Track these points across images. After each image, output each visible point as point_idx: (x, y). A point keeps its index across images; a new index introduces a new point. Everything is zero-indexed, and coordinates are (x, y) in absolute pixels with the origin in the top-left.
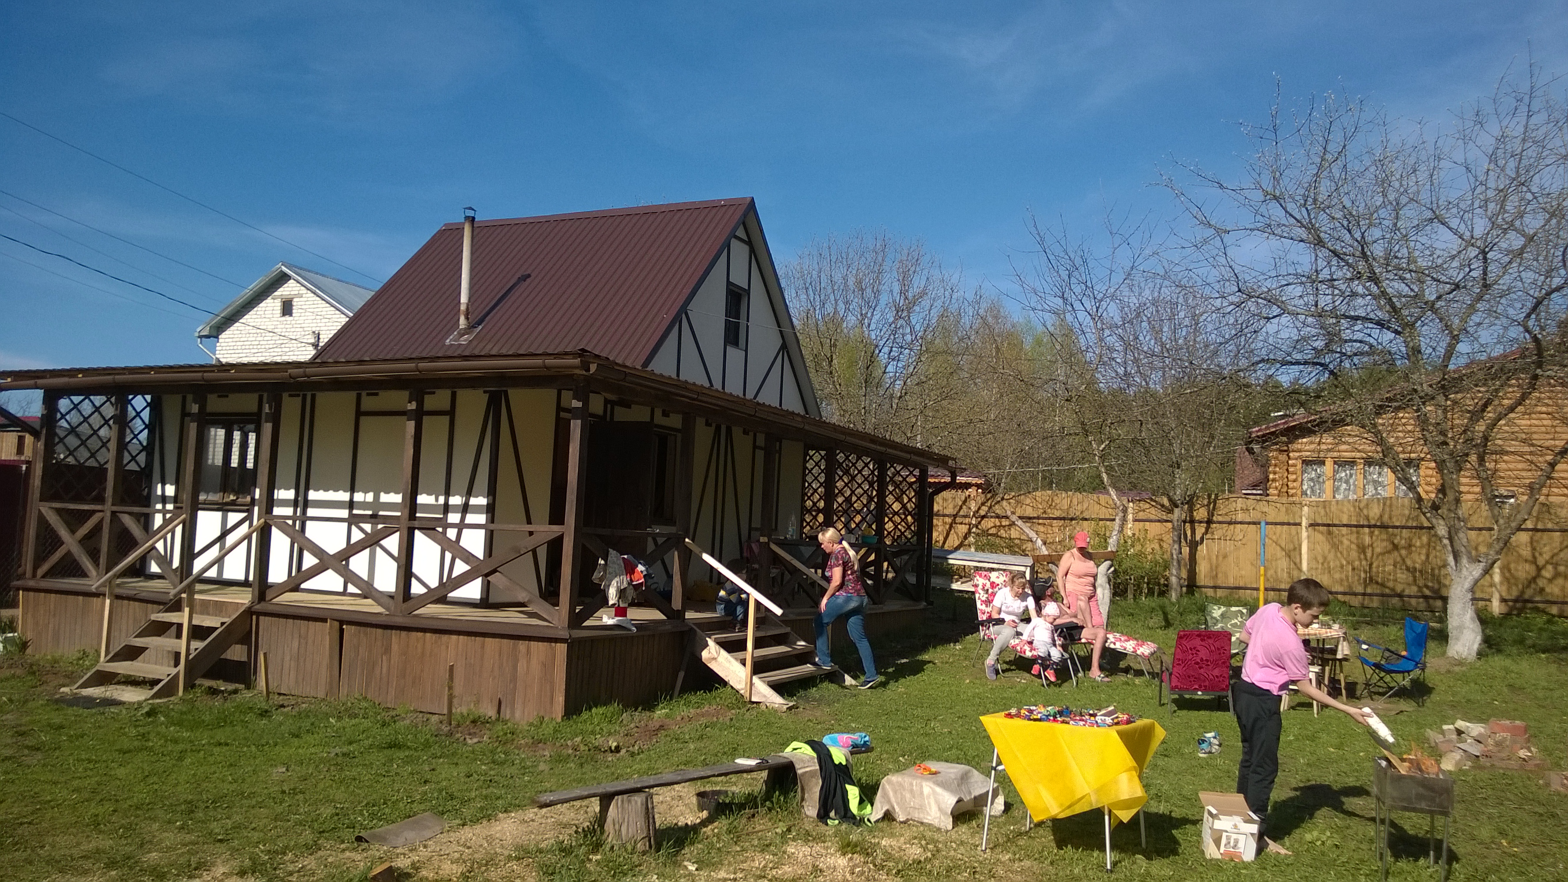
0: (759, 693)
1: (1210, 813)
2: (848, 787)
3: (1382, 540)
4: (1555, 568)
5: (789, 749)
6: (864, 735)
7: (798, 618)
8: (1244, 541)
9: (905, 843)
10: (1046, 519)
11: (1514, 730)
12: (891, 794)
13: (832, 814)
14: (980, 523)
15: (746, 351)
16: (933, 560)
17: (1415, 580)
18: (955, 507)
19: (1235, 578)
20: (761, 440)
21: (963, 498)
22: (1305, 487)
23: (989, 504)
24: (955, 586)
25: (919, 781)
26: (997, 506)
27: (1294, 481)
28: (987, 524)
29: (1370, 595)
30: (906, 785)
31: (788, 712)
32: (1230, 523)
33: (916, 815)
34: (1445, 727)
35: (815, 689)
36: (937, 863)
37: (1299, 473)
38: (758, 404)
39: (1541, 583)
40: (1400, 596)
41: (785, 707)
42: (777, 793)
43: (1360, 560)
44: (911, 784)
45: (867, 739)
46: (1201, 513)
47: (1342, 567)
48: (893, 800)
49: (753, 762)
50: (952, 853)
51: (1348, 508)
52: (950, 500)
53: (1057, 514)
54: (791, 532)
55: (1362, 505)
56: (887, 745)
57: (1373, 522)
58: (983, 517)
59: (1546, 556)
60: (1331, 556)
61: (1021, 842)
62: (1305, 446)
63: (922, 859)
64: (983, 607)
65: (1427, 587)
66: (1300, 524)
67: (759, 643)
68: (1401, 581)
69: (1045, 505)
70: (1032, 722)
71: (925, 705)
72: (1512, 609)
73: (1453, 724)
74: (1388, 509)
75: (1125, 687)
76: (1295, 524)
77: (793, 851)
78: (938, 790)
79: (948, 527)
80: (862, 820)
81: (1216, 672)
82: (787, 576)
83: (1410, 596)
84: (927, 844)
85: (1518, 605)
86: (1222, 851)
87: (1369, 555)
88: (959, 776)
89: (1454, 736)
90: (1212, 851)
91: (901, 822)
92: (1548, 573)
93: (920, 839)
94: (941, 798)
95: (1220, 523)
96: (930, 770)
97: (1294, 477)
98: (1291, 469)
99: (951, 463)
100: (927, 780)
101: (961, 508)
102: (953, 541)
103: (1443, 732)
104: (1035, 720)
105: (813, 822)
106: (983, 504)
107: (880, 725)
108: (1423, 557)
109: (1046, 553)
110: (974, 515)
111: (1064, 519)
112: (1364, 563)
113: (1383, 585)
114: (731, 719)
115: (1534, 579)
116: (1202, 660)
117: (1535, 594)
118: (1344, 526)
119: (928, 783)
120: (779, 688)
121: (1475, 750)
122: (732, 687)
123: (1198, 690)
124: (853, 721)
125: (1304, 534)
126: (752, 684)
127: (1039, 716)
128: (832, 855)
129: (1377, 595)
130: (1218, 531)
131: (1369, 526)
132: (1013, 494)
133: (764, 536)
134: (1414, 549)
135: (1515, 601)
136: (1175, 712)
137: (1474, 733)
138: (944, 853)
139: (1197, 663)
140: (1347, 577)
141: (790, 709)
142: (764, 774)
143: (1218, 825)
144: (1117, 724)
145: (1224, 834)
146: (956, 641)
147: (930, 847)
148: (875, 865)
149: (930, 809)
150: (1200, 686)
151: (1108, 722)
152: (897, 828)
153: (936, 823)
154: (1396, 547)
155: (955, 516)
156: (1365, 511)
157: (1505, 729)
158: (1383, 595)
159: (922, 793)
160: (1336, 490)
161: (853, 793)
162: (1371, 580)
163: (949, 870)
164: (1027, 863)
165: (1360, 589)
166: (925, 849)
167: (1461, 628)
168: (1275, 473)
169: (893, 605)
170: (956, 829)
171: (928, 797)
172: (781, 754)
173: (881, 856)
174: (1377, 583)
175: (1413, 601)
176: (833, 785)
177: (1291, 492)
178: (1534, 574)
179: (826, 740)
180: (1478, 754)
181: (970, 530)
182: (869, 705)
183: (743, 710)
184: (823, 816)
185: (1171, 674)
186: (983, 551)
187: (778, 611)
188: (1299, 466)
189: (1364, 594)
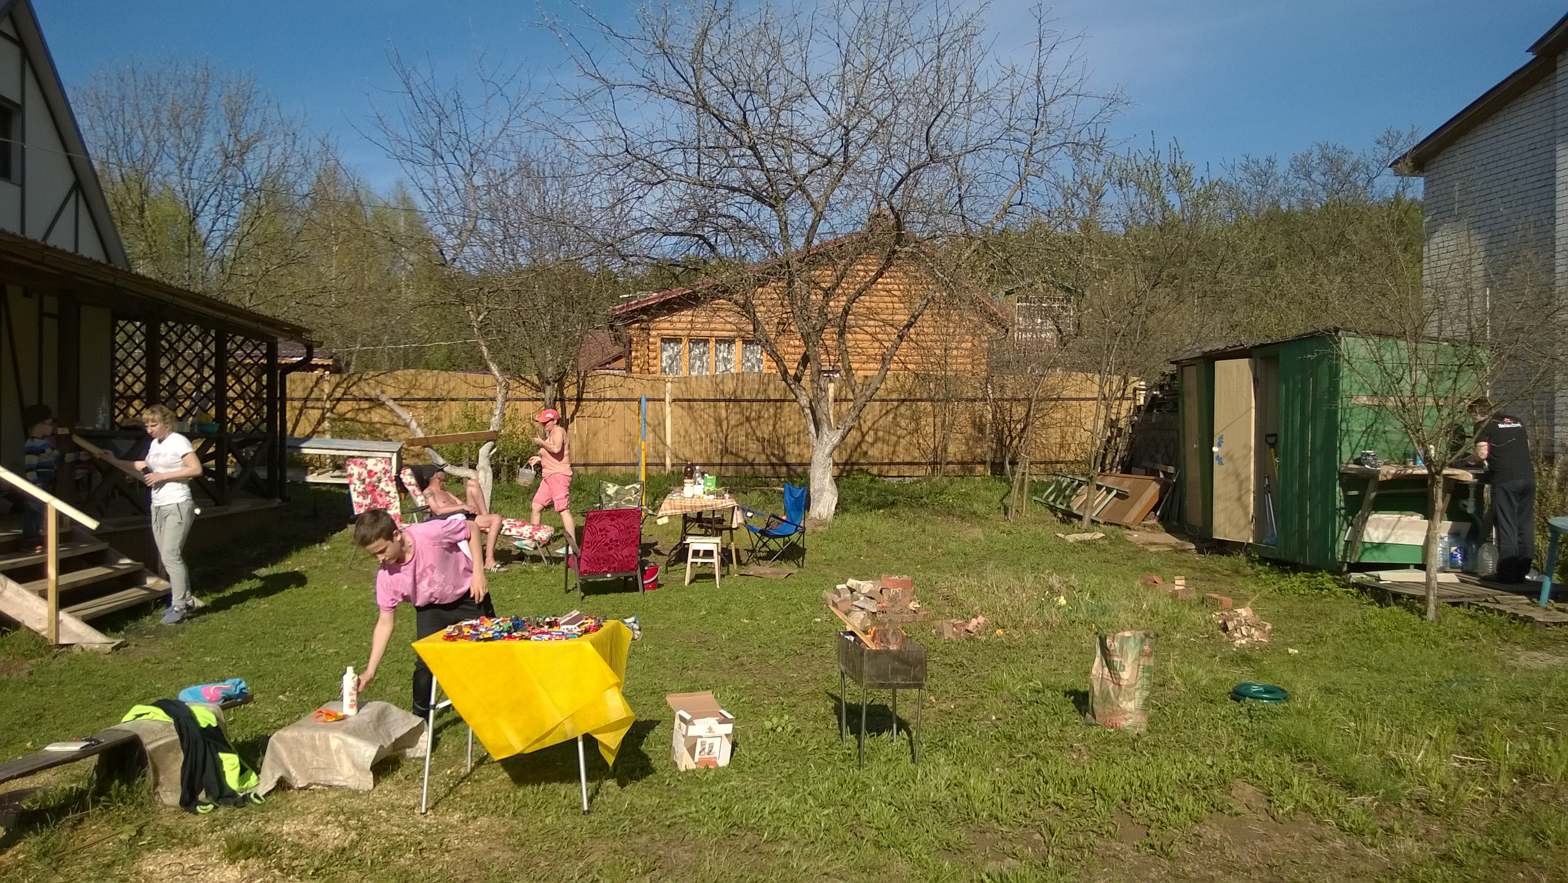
0: (70, 632)
1: (682, 719)
2: (222, 756)
3: (736, 413)
4: (876, 434)
5: (129, 717)
6: (238, 680)
7: (118, 529)
8: (612, 418)
9: (316, 824)
10: (410, 400)
11: (905, 585)
12: (284, 754)
13: (202, 796)
14: (334, 407)
15: (22, 186)
16: (288, 451)
17: (764, 449)
18: (304, 389)
19: (605, 455)
20: (51, 304)
21: (314, 380)
22: (664, 364)
23: (345, 385)
24: (311, 478)
25: (323, 733)
26: (354, 388)
27: (655, 358)
28: (343, 407)
29: (727, 465)
30: (305, 740)
31: (114, 653)
32: (599, 400)
33: (322, 778)
34: (839, 587)
35: (148, 618)
36: (367, 846)
37: (659, 350)
38: (47, 248)
39: (864, 447)
40: (752, 464)
41: (110, 647)
42: (117, 782)
43: (717, 433)
44: (313, 738)
45: (243, 685)
46: (571, 392)
47: (701, 439)
48: (287, 761)
49: (74, 747)
50: (384, 827)
51: (707, 385)
52: (299, 382)
53: (422, 394)
54: (101, 422)
55: (718, 380)
56: (260, 681)
57: (728, 397)
58: (339, 400)
59: (869, 424)
60: (692, 430)
61: (466, 791)
62: (664, 325)
63: (346, 845)
64: (360, 500)
65: (774, 455)
66: (664, 400)
67: (64, 567)
68: (753, 451)
70: (482, 643)
71: (298, 622)
72: (842, 471)
73: (845, 583)
74: (740, 384)
75: (524, 575)
76: (659, 400)
77: (151, 868)
78: (351, 740)
79: (297, 412)
80: (246, 798)
81: (626, 552)
82: (98, 477)
83: (759, 464)
84: (348, 819)
85: (848, 468)
86: (696, 760)
87: (725, 427)
88: (375, 717)
89: (848, 595)
90: (685, 762)
91: (301, 789)
92: (869, 439)
93: (337, 815)
94: (355, 750)
95: (590, 400)
96: (336, 716)
97: (654, 354)
98: (651, 347)
99: (305, 335)
100: (334, 729)
101: (312, 391)
102: (304, 428)
103: (838, 593)
104: (486, 640)
105: (175, 812)
106: (337, 385)
107: (244, 655)
108: (771, 428)
109: (422, 436)
110: (328, 398)
111: (429, 399)
112: (721, 435)
113: (737, 455)
114: (31, 673)
115: (860, 444)
116: (611, 540)
117: (860, 458)
118: (704, 400)
119: (336, 735)
120: (97, 622)
121: (872, 607)
122: (28, 628)
123: (607, 572)
124: (205, 654)
125: (668, 409)
126: (58, 622)
127: (490, 634)
128: (215, 865)
129: (732, 465)
130: (589, 408)
131: (725, 400)
132: (372, 373)
133: (63, 426)
134: (762, 420)
135: (845, 464)
136: (583, 598)
137: (865, 590)
138: (373, 829)
139: (607, 544)
140: (706, 448)
141: (117, 648)
142: (94, 759)
143: (693, 731)
144: (586, 631)
145: (699, 741)
146: (322, 541)
147: (352, 822)
148: (282, 870)
149: (341, 766)
150: (609, 568)
151: (575, 631)
152: (298, 800)
153: (352, 784)
154: (748, 419)
155: (306, 400)
156: (721, 386)
157: (897, 584)
158: (737, 465)
159: (328, 748)
160: (692, 367)
161: (230, 763)
162: (726, 451)
163: (386, 852)
164: (483, 821)
165: (717, 460)
166: (346, 827)
167: (821, 491)
168: (637, 351)
169: (240, 506)
170: (378, 787)
171: (338, 751)
172: (117, 727)
173: (288, 853)
174: (732, 453)
175: (762, 469)
176: (200, 759)
177: (652, 369)
178: (859, 439)
179: (184, 696)
180: (875, 610)
181: (323, 414)
182: (225, 630)
183: (47, 658)
184: (189, 802)
185: (579, 559)
186: (341, 437)
187: (91, 524)
188: (659, 343)
189: (721, 465)
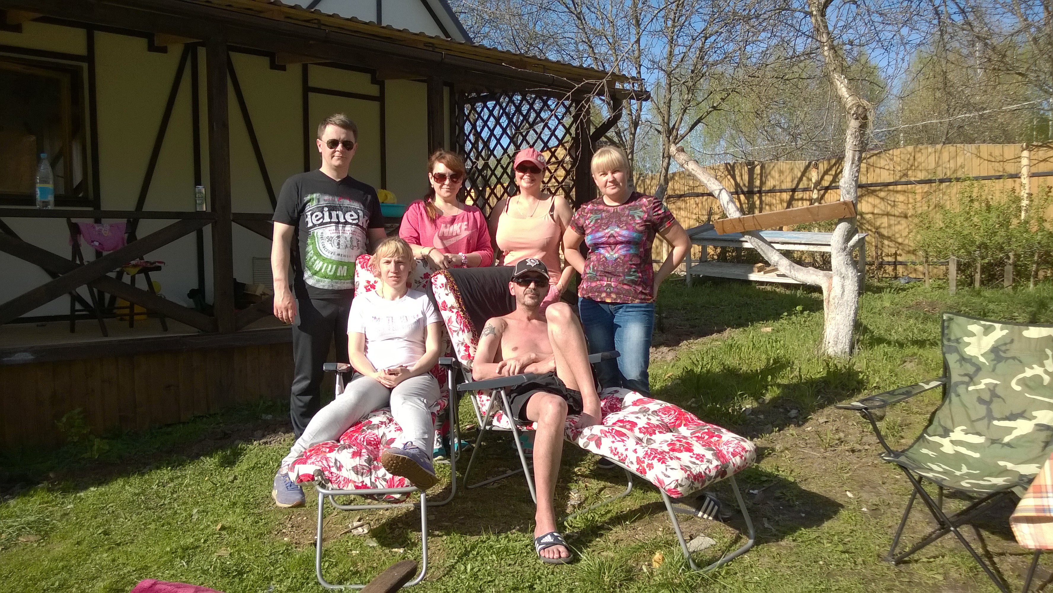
69: (904, 166)
110: (816, 187)
